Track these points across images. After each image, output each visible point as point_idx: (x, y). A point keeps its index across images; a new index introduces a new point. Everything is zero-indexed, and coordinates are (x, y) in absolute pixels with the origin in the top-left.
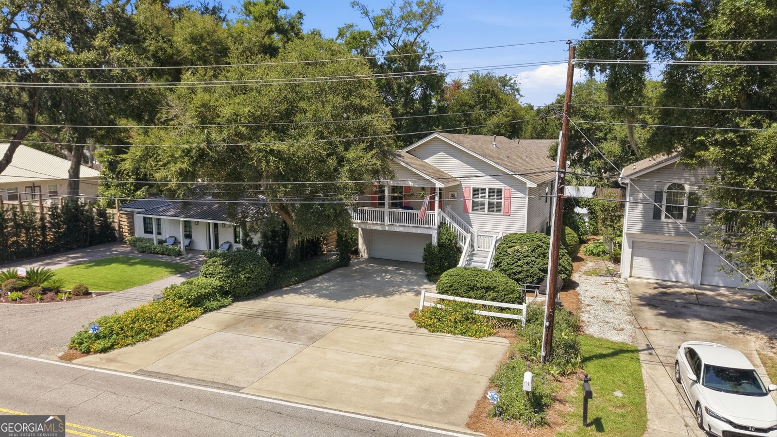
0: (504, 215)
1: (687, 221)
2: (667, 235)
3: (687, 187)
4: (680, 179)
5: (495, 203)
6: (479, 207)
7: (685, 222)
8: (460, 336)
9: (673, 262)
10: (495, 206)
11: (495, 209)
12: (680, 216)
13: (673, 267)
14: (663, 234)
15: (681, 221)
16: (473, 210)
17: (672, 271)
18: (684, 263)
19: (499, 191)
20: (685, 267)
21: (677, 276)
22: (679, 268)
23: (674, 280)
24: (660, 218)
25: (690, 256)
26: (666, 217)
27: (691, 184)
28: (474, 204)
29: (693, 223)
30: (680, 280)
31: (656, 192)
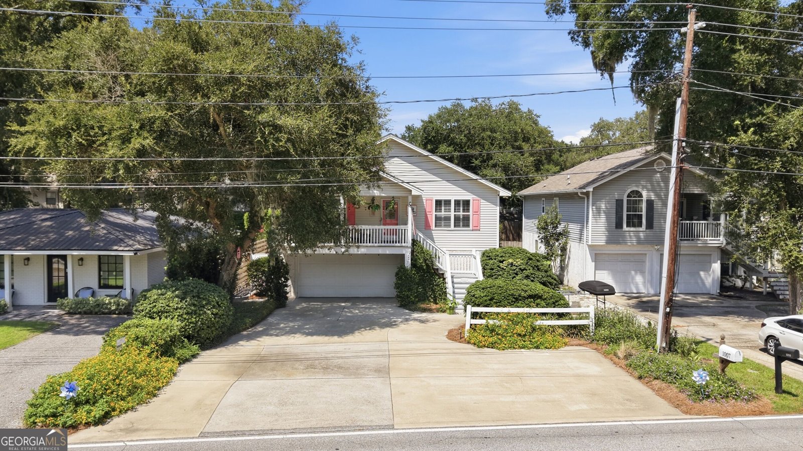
0: (473, 230)
1: (646, 228)
2: (629, 244)
3: (645, 194)
4: (637, 186)
5: (461, 217)
6: (443, 223)
7: (644, 230)
8: (535, 350)
9: (633, 273)
10: (461, 220)
11: (461, 223)
12: (640, 225)
13: (633, 278)
14: (626, 243)
15: (641, 229)
16: (436, 226)
17: (633, 282)
18: (642, 273)
19: (467, 203)
20: (644, 277)
21: (637, 288)
22: (639, 279)
23: (635, 291)
24: (622, 227)
25: (648, 264)
26: (628, 226)
27: (648, 190)
28: (438, 219)
29: (651, 230)
30: (641, 292)
31: (617, 200)
